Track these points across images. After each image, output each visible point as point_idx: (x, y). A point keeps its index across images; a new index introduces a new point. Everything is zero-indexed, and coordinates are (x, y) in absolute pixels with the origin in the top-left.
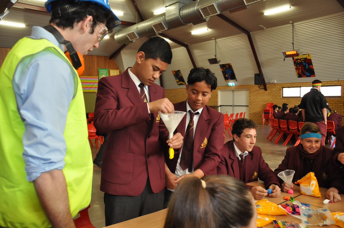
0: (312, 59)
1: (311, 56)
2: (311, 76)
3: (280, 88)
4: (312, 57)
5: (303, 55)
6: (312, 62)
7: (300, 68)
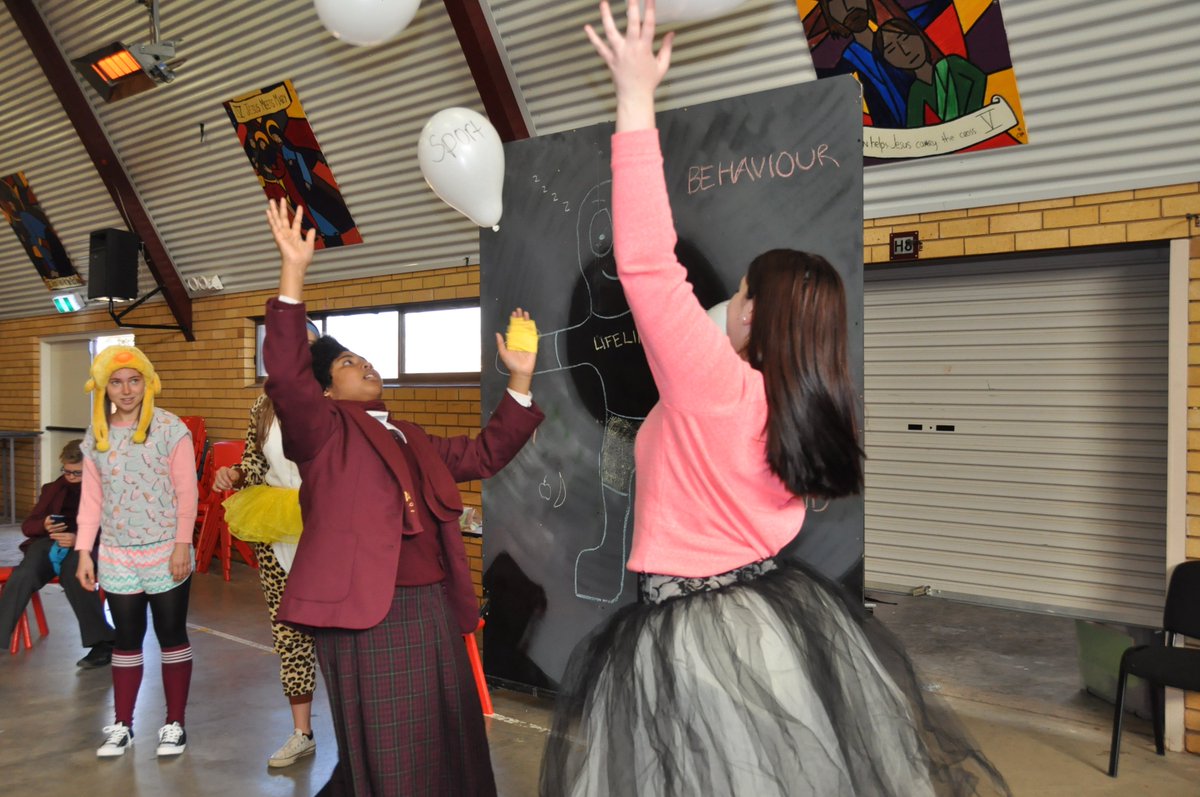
0: (310, 118)
1: (303, 95)
2: (344, 237)
3: (238, 323)
4: (308, 106)
5: (265, 90)
6: (320, 139)
7: (281, 182)
